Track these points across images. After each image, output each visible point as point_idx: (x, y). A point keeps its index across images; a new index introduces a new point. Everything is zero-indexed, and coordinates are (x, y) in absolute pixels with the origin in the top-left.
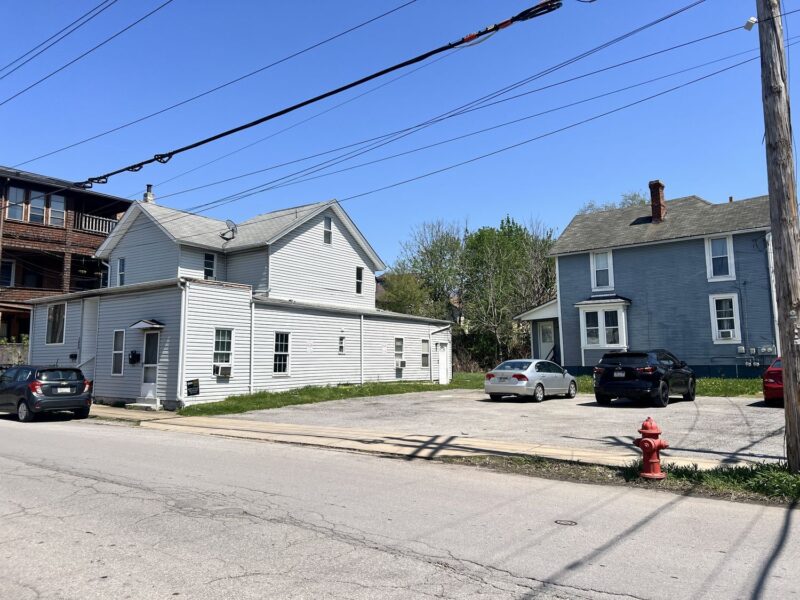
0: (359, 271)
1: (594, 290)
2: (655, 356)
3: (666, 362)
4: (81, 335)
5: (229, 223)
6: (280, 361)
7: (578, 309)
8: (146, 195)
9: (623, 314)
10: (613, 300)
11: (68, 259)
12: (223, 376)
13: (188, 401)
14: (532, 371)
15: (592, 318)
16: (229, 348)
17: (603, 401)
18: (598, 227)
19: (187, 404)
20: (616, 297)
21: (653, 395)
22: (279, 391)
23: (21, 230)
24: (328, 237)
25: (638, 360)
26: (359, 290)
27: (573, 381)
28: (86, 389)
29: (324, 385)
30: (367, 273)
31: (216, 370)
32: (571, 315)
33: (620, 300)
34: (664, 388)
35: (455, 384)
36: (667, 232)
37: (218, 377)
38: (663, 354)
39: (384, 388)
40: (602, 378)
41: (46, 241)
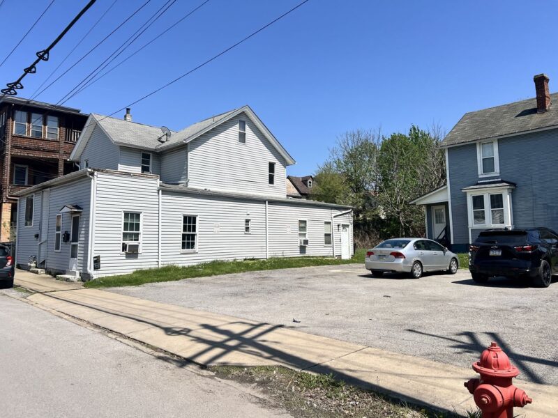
0: (272, 166)
1: (480, 177)
2: (536, 234)
3: (549, 241)
4: (42, 219)
5: (164, 129)
6: (189, 239)
7: (466, 193)
8: (125, 116)
9: (508, 196)
10: (498, 185)
11: (61, 163)
12: (132, 252)
13: (95, 275)
14: (410, 249)
15: (478, 201)
16: (138, 229)
17: (480, 279)
18: (485, 121)
19: (95, 277)
20: (502, 182)
21: (534, 275)
22: (186, 265)
23: (26, 143)
24: (242, 137)
25: (518, 238)
26: (271, 180)
27: (454, 259)
28: (9, 263)
29: (231, 260)
30: (279, 167)
31: (124, 247)
32: (460, 199)
33: (505, 184)
34: (545, 268)
35: (356, 259)
36: (552, 119)
37: (127, 254)
38: (545, 232)
39: (286, 262)
40: (477, 257)
41: (44, 151)
